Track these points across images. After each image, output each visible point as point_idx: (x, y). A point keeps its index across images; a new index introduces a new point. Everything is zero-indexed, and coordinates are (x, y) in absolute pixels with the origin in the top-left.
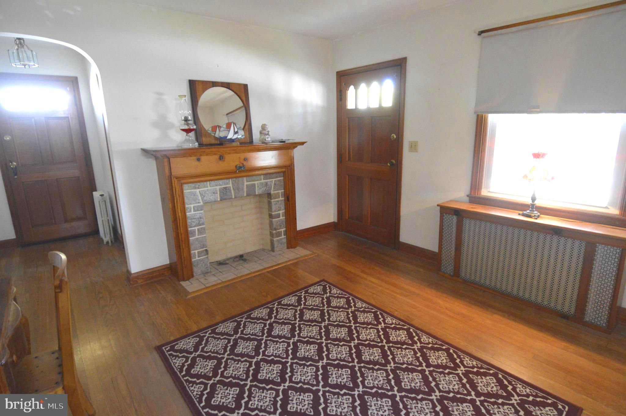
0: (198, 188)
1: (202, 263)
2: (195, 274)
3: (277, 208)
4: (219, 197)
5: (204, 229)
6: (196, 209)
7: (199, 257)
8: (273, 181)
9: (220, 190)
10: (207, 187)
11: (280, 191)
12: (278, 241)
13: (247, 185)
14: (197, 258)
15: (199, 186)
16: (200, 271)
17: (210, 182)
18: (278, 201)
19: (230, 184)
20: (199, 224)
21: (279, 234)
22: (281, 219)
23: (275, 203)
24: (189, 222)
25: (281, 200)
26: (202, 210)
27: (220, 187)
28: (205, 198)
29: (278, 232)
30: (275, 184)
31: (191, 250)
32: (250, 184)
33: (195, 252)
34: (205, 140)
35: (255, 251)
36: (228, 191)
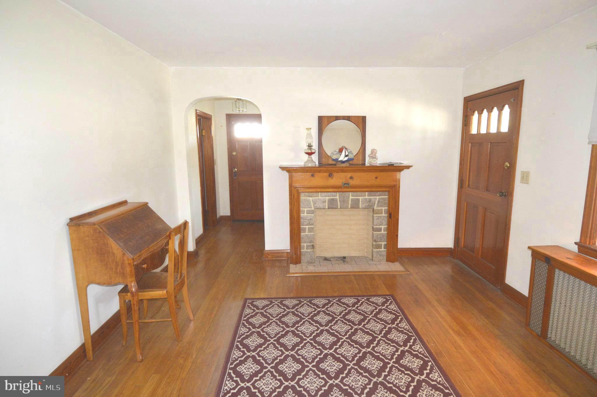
0: (311, 197)
1: (308, 254)
2: (302, 262)
3: (379, 222)
4: (327, 205)
5: (313, 228)
6: (308, 212)
7: (307, 249)
8: (377, 198)
9: (328, 200)
10: (318, 197)
11: (383, 208)
12: (377, 252)
13: (352, 199)
14: (305, 250)
15: (312, 195)
16: (306, 260)
17: (321, 193)
18: (380, 217)
19: (337, 196)
20: (309, 224)
21: (379, 247)
22: (382, 234)
23: (377, 218)
24: (302, 221)
25: (384, 216)
26: (312, 214)
27: (328, 198)
28: (316, 205)
29: (378, 244)
30: (379, 201)
31: (302, 242)
32: (354, 198)
33: (304, 245)
34: (324, 161)
35: (359, 257)
36: (335, 202)
